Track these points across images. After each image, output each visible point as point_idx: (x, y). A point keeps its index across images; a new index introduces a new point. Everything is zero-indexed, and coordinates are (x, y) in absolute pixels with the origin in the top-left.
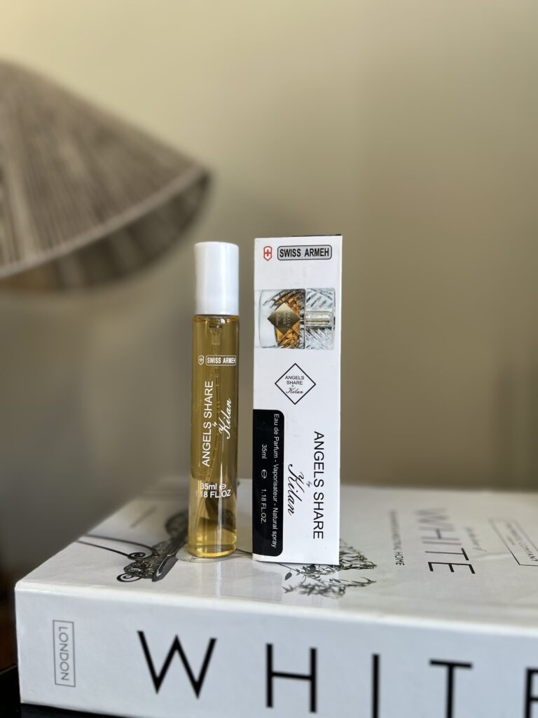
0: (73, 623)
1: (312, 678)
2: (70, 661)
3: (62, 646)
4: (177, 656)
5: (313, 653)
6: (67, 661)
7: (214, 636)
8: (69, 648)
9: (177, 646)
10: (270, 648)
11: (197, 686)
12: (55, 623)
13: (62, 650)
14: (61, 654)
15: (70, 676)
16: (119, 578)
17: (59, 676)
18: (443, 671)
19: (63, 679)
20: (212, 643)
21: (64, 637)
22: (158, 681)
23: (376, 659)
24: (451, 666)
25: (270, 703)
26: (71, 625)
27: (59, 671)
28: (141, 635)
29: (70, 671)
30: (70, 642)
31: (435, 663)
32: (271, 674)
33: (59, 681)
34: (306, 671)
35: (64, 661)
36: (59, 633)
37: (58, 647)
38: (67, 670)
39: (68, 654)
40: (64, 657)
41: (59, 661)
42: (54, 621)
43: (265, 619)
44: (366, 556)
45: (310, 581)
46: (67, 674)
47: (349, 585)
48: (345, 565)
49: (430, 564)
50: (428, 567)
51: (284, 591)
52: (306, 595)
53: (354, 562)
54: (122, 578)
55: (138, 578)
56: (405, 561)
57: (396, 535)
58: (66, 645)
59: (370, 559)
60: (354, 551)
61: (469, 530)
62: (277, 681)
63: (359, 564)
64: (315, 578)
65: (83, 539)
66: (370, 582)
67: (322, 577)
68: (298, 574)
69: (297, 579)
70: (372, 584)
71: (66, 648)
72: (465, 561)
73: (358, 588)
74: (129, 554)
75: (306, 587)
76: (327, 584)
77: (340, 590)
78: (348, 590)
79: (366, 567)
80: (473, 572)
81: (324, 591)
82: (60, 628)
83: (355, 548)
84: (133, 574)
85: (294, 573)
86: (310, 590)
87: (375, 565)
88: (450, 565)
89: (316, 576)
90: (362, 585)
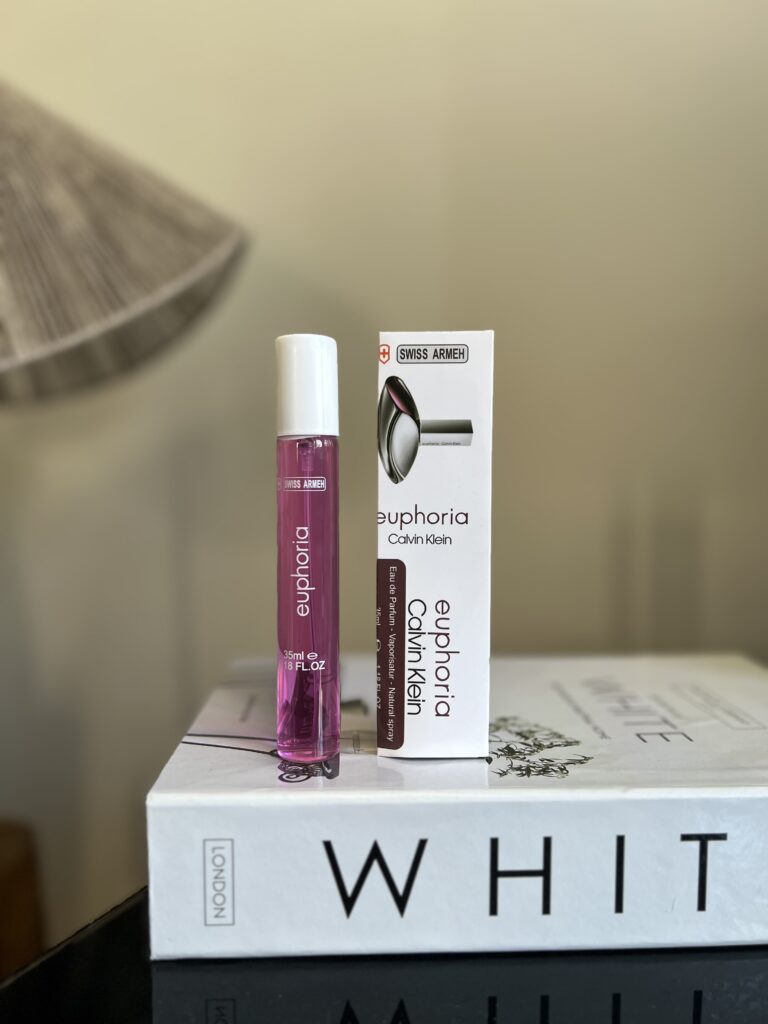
0: (232, 840)
1: (545, 873)
2: (227, 892)
3: (216, 873)
4: (375, 866)
5: (547, 842)
6: (223, 892)
7: (423, 837)
8: (227, 874)
9: (376, 854)
10: (494, 843)
11: (401, 902)
12: (207, 843)
13: (216, 877)
14: (214, 883)
15: (228, 912)
16: (281, 778)
17: (211, 912)
18: (696, 845)
19: (217, 916)
20: (422, 844)
21: (219, 861)
22: (349, 902)
23: (621, 840)
24: (704, 839)
25: (493, 911)
26: (229, 843)
27: (211, 906)
28: (328, 846)
29: (228, 906)
30: (227, 867)
31: (685, 838)
32: (496, 874)
33: (211, 920)
34: (539, 866)
35: (219, 893)
36: (212, 855)
37: (211, 874)
38: (222, 904)
39: (224, 883)
40: (219, 886)
41: (211, 892)
42: (205, 841)
43: (488, 808)
44: (561, 732)
45: (517, 763)
46: (222, 909)
47: (567, 764)
48: (546, 743)
49: (639, 735)
50: (638, 738)
51: (498, 776)
52: (526, 777)
53: (552, 740)
54: (284, 777)
55: (305, 777)
56: (608, 733)
57: (578, 710)
58: (222, 871)
59: (569, 735)
60: (544, 729)
61: (657, 699)
62: (502, 882)
63: (557, 741)
64: (522, 759)
65: (186, 739)
66: (586, 759)
67: (528, 758)
68: (499, 756)
69: (502, 763)
70: (590, 761)
71: (222, 875)
72: (672, 730)
73: (578, 765)
74: (268, 751)
75: (519, 769)
76: (541, 764)
77: (561, 770)
78: (567, 767)
79: (568, 744)
80: (691, 740)
81: (545, 771)
82: (214, 849)
83: (542, 724)
84: (297, 773)
85: (494, 757)
86: (528, 772)
87: (577, 743)
88: (661, 735)
89: (521, 757)
90: (580, 762)
